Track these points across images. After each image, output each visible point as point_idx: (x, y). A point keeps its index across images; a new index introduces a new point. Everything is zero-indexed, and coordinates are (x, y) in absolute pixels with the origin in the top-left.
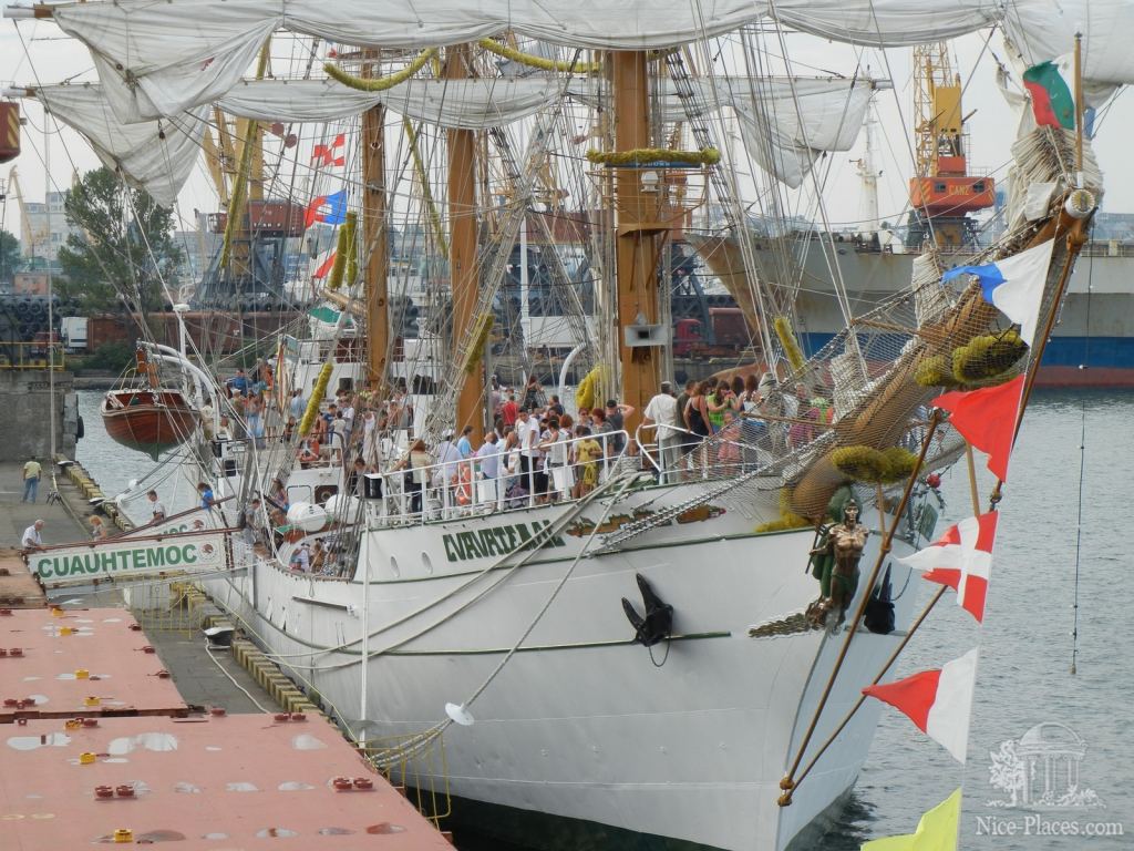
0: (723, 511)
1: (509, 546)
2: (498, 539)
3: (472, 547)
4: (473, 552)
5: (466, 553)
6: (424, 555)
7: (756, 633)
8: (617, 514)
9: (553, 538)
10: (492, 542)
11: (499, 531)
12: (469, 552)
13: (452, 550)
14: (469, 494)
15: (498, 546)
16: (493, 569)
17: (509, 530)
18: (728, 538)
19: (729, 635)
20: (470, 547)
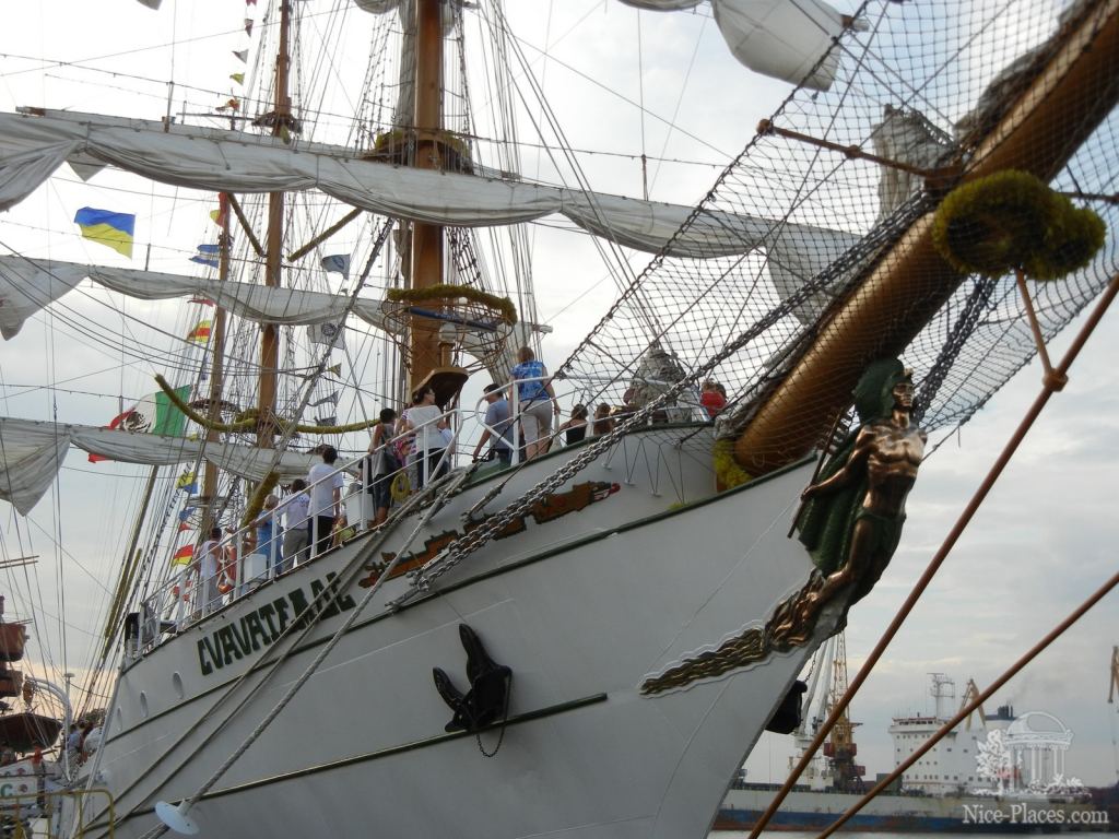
0: (617, 488)
1: (278, 629)
2: (264, 624)
3: (232, 646)
4: (232, 653)
5: (223, 656)
6: (176, 677)
7: (653, 687)
8: (437, 533)
9: (339, 598)
10: (259, 629)
11: (266, 611)
12: (227, 654)
13: (208, 658)
14: (233, 577)
15: (264, 634)
16: (253, 672)
17: (280, 604)
18: (621, 530)
19: (603, 698)
20: (228, 648)
